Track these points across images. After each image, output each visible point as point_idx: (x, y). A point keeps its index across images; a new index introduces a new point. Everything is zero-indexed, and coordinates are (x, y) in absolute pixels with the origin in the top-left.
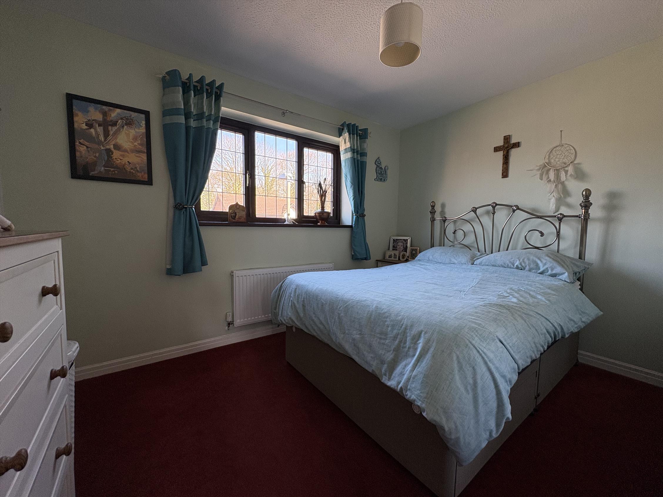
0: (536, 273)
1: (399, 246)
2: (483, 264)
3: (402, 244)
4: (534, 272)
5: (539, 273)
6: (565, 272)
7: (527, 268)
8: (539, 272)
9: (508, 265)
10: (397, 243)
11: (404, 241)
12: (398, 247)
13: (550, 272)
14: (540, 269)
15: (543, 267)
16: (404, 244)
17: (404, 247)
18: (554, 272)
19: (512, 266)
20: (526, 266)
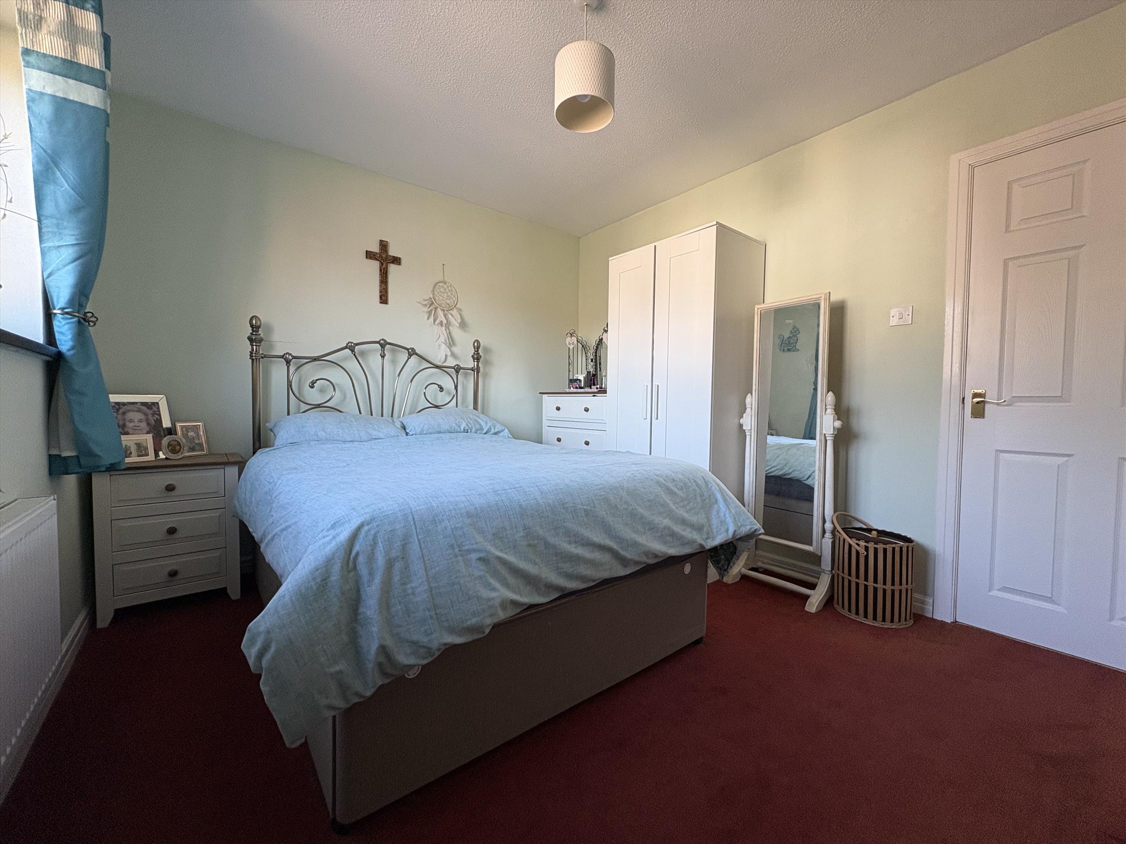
0: (482, 434)
1: (131, 421)
2: (425, 433)
3: (142, 417)
4: (480, 433)
5: (485, 434)
6: (505, 429)
7: (473, 430)
8: (483, 433)
9: (455, 428)
10: (124, 413)
11: (144, 408)
12: (131, 425)
13: (493, 431)
14: (483, 429)
15: (486, 426)
16: (146, 414)
17: (148, 424)
18: (496, 430)
19: (459, 430)
20: (472, 427)
